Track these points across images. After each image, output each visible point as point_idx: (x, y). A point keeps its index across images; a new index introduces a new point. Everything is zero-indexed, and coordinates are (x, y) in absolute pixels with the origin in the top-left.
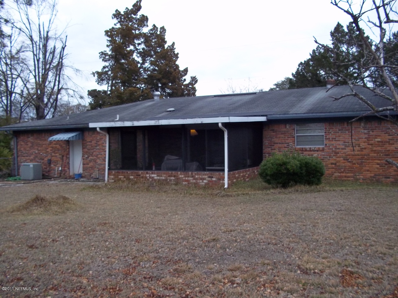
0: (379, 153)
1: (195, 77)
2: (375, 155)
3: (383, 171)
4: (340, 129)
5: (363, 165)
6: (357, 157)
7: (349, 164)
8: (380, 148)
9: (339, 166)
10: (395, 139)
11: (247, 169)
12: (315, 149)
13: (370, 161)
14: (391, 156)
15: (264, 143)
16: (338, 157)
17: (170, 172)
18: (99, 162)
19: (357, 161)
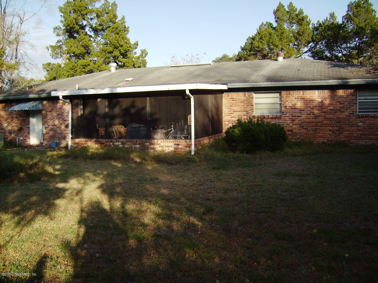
0: (331, 120)
1: (145, 50)
2: (328, 122)
3: (334, 137)
4: (296, 97)
5: (317, 131)
6: (312, 124)
7: (304, 131)
8: (332, 115)
9: (295, 133)
10: (345, 107)
11: (210, 137)
12: (273, 117)
13: (324, 128)
14: (341, 123)
15: (223, 111)
16: (294, 125)
17: (135, 140)
18: (59, 131)
19: (312, 128)
